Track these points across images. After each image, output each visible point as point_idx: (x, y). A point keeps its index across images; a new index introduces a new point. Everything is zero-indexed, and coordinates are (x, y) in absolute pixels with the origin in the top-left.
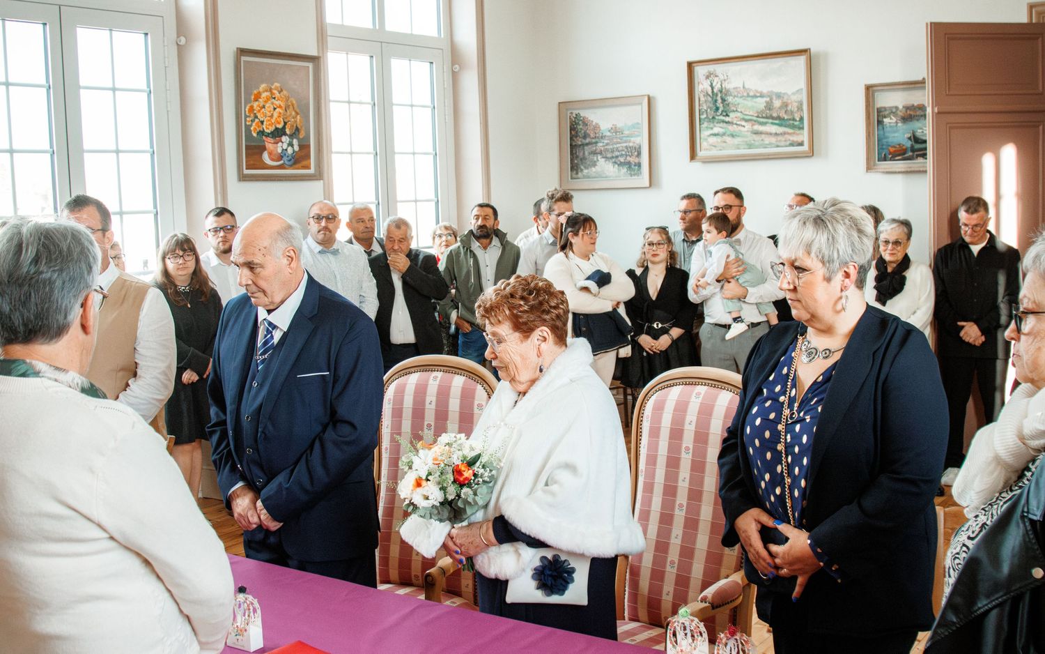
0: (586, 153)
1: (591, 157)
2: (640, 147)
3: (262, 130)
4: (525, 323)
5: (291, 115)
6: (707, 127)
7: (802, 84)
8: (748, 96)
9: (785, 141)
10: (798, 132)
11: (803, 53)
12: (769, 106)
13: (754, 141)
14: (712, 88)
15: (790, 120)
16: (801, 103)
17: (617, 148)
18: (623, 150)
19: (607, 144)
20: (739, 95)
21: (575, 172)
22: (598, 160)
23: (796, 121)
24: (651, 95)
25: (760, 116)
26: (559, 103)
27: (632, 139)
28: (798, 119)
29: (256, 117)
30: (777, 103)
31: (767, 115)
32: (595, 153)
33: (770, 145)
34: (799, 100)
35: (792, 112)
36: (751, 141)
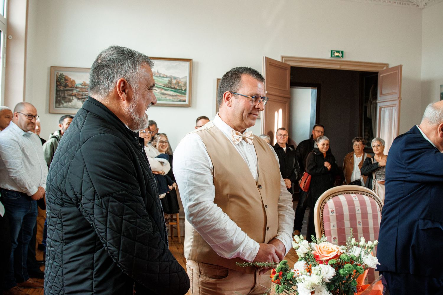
0: (66, 95)
1: (69, 97)
7: (187, 74)
8: (160, 76)
9: (177, 99)
10: (183, 96)
11: (189, 61)
12: (170, 82)
13: (162, 97)
15: (180, 90)
16: (186, 83)
17: (85, 94)
19: (79, 91)
20: (155, 75)
21: (58, 104)
22: (73, 99)
25: (165, 86)
26: (51, 67)
28: (184, 90)
30: (174, 82)
31: (169, 86)
32: (71, 95)
33: (170, 100)
34: (185, 81)
35: (181, 86)
36: (160, 97)
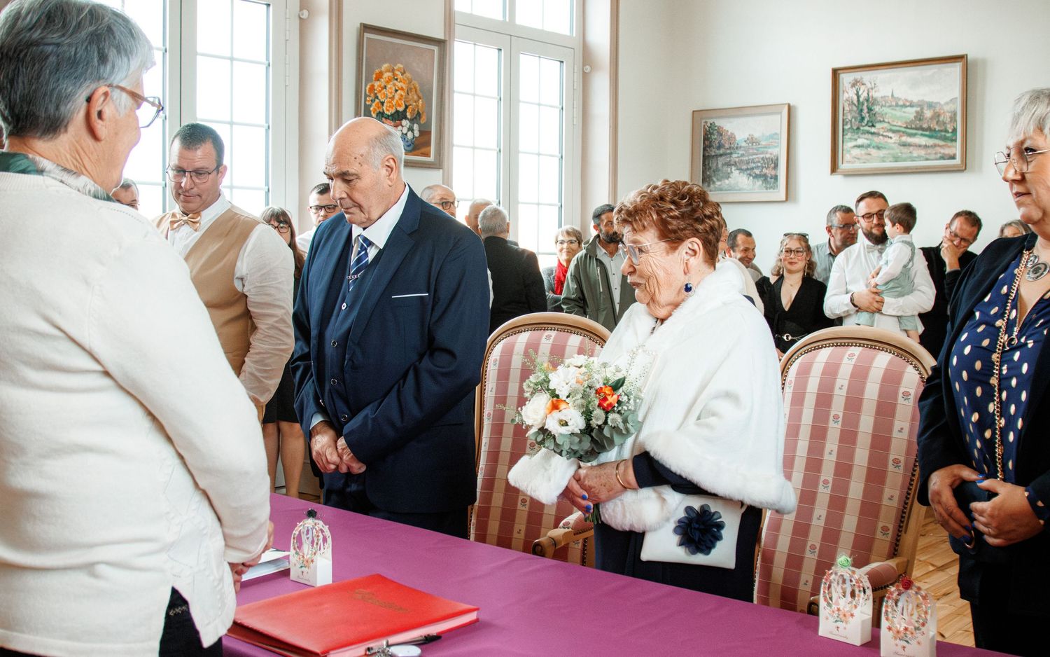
0: (720, 165)
1: (725, 168)
2: (777, 159)
3: (381, 111)
4: (675, 232)
5: (413, 98)
6: (851, 139)
7: (956, 92)
8: (897, 105)
9: (936, 154)
10: (949, 144)
11: (959, 60)
12: (920, 116)
13: (901, 153)
14: (858, 97)
15: (941, 131)
16: (955, 114)
17: (753, 159)
18: (759, 162)
19: (743, 155)
20: (887, 104)
22: (732, 172)
23: (948, 132)
24: (791, 105)
25: (909, 127)
26: (693, 111)
27: (770, 150)
28: (950, 131)
29: (377, 97)
30: (928, 114)
31: (918, 126)
32: (728, 164)
33: (919, 158)
34: (953, 110)
35: (944, 123)
36: (897, 153)
